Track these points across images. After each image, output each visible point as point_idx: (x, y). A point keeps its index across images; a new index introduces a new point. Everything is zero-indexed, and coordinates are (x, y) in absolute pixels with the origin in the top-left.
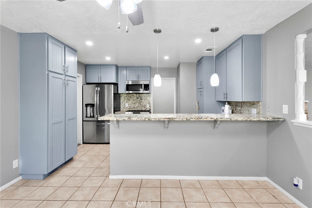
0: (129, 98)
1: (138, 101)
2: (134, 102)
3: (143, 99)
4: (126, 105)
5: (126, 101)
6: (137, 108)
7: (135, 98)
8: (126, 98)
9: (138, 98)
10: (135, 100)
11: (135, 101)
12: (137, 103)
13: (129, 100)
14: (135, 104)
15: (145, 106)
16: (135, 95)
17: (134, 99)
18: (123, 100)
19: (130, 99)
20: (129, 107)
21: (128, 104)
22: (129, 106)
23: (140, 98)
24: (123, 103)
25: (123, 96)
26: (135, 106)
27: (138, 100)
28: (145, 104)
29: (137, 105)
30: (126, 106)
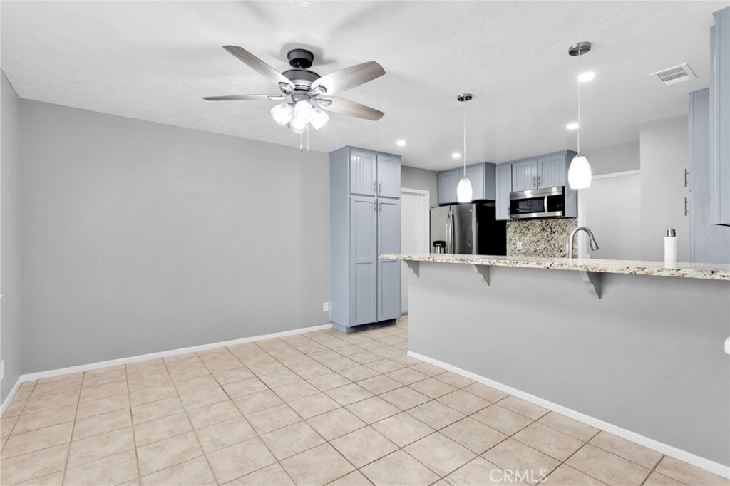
0: (524, 230)
1: (546, 236)
2: (534, 239)
3: (556, 233)
4: (518, 245)
5: (517, 236)
6: (542, 252)
7: (538, 230)
8: (518, 231)
9: (543, 229)
10: (538, 233)
11: (538, 237)
12: (543, 242)
13: (524, 234)
14: (539, 243)
15: (561, 249)
16: (538, 222)
17: (534, 231)
18: (512, 234)
19: (527, 232)
20: (525, 251)
21: (521, 243)
22: (525, 247)
23: (549, 230)
24: (512, 242)
25: (512, 226)
26: (538, 249)
27: (545, 234)
28: (561, 243)
29: (543, 246)
30: (518, 248)
